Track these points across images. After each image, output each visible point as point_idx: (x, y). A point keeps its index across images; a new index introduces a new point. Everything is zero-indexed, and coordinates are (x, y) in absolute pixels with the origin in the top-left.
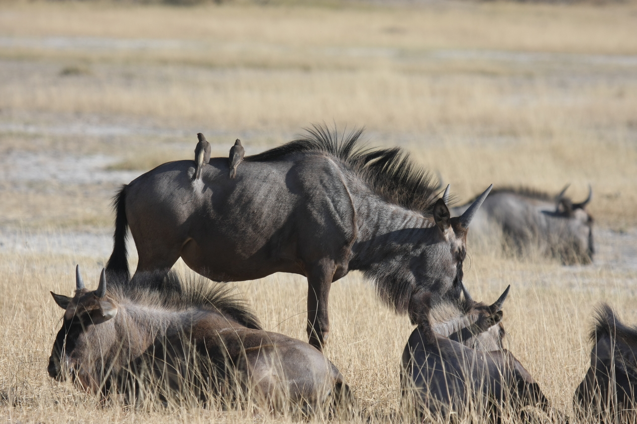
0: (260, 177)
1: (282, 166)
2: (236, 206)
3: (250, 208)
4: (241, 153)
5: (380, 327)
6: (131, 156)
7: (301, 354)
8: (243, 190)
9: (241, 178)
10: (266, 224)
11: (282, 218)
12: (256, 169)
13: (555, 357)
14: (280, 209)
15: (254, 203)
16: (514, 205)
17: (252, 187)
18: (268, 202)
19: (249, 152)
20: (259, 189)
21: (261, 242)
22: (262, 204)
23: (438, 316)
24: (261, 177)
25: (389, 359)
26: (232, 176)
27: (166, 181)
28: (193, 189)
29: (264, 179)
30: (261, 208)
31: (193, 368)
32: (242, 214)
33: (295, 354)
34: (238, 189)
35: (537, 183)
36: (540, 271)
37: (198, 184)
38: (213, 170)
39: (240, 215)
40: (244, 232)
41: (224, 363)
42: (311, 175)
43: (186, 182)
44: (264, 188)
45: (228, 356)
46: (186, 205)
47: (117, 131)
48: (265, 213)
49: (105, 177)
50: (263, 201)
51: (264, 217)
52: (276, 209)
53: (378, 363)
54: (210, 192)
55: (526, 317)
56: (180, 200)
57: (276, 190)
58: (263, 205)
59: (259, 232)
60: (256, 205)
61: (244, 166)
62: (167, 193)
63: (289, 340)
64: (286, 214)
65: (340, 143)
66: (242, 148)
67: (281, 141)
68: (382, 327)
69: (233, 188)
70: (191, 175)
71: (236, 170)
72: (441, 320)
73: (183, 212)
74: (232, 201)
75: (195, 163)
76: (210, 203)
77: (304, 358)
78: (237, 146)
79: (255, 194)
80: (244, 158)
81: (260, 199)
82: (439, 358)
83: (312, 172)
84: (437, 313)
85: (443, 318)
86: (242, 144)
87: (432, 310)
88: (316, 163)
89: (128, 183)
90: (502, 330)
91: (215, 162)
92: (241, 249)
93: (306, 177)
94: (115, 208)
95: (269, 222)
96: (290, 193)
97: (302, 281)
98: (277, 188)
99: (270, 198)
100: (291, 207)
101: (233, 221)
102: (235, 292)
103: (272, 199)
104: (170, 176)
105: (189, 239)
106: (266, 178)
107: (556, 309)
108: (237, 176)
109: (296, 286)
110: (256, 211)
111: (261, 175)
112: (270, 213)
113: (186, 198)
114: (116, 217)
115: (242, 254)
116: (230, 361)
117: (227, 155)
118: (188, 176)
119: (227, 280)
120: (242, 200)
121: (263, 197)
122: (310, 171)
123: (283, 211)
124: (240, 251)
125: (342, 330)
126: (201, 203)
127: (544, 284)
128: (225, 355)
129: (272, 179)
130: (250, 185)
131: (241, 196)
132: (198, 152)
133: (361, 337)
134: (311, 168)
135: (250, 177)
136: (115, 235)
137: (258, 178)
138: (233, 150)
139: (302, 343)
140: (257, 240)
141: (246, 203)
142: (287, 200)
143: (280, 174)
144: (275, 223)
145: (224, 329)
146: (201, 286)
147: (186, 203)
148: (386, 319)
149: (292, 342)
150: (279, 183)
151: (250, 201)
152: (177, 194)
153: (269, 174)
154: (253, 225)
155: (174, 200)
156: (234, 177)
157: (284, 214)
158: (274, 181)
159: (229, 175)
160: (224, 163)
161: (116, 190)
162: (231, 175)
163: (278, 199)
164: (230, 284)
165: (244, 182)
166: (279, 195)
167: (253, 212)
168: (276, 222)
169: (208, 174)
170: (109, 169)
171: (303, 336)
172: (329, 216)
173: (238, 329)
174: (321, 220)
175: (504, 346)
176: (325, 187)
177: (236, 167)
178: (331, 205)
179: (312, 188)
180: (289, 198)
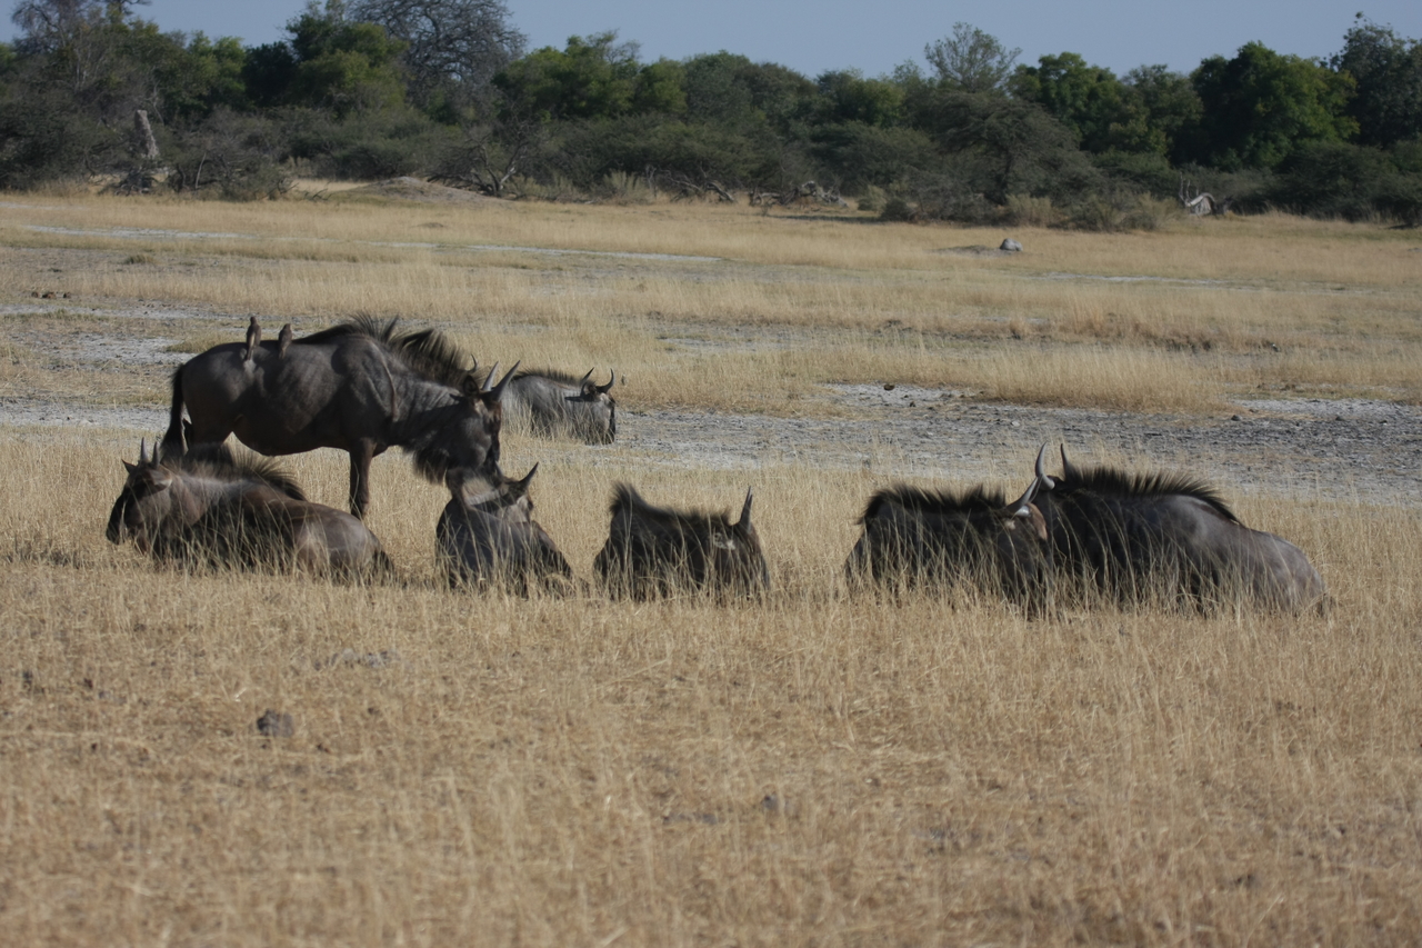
1: (327, 348)
2: (285, 385)
3: (298, 387)
4: (290, 336)
5: (417, 498)
6: (189, 338)
8: (291, 370)
9: (289, 359)
10: (312, 402)
11: (327, 397)
12: (303, 351)
14: (325, 388)
15: (301, 382)
16: (542, 387)
17: (300, 367)
18: (314, 382)
19: (297, 335)
20: (305, 370)
21: (308, 419)
22: (309, 383)
24: (308, 358)
26: (281, 358)
27: (220, 361)
28: (244, 369)
29: (311, 360)
30: (308, 387)
32: (290, 392)
34: (286, 370)
35: (563, 367)
36: (564, 450)
37: (249, 365)
38: (263, 352)
39: (288, 393)
40: (292, 409)
42: (354, 357)
43: (238, 363)
44: (311, 369)
46: (238, 384)
47: (177, 315)
48: (311, 392)
49: (165, 357)
50: (310, 380)
51: (310, 395)
52: (322, 388)
53: (415, 533)
54: (261, 372)
55: (552, 492)
56: (232, 379)
57: (322, 370)
58: (309, 385)
59: (306, 409)
60: (303, 385)
61: (292, 348)
62: (220, 372)
64: (331, 393)
65: (381, 327)
67: (327, 325)
69: (282, 368)
70: (243, 356)
71: (284, 352)
73: (235, 390)
74: (280, 380)
75: (246, 345)
76: (261, 381)
77: (347, 528)
78: (286, 330)
79: (302, 374)
80: (292, 340)
81: (307, 378)
86: (291, 328)
87: (466, 482)
88: (359, 346)
90: (530, 504)
91: (266, 344)
92: (288, 425)
93: (349, 359)
95: (315, 401)
96: (335, 374)
97: (346, 455)
98: (323, 368)
99: (316, 378)
100: (335, 387)
101: (282, 399)
102: (282, 465)
103: (318, 379)
104: (224, 357)
105: (241, 414)
106: (313, 359)
107: (579, 484)
108: (286, 357)
109: (340, 460)
110: (303, 390)
111: (308, 356)
112: (316, 392)
113: (238, 377)
115: (290, 430)
117: (277, 338)
118: (240, 357)
119: (274, 454)
120: (290, 380)
121: (310, 377)
122: (354, 353)
123: (328, 390)
124: (288, 427)
125: (382, 501)
126: (252, 381)
127: (569, 461)
129: (318, 360)
130: (298, 366)
131: (289, 376)
132: (249, 335)
133: (399, 509)
134: (355, 350)
135: (298, 359)
137: (305, 359)
138: (282, 334)
139: (344, 513)
140: (304, 417)
141: (294, 382)
142: (332, 380)
143: (326, 355)
145: (272, 500)
146: (251, 461)
147: (238, 382)
150: (325, 364)
151: (297, 381)
152: (229, 374)
153: (315, 356)
154: (300, 403)
155: (227, 379)
156: (283, 358)
157: (329, 393)
158: (320, 362)
159: (278, 356)
160: (273, 346)
162: (280, 356)
163: (324, 379)
164: (278, 458)
165: (292, 363)
166: (325, 375)
167: (301, 391)
168: (321, 401)
169: (259, 355)
170: (169, 350)
171: (345, 507)
172: (370, 395)
173: (284, 500)
174: (363, 400)
175: (532, 518)
176: (367, 369)
177: (284, 349)
178: (373, 385)
179: (355, 369)
180: (333, 377)
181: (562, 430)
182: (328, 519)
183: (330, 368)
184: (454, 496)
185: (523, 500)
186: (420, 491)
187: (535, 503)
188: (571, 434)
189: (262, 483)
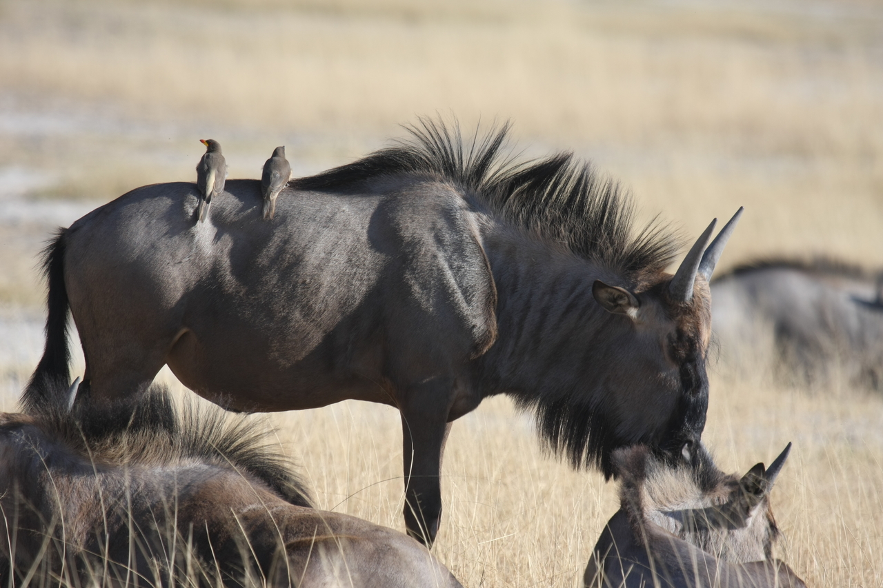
0: (318, 219)
1: (359, 199)
2: (273, 270)
3: (299, 275)
4: (284, 172)
5: (540, 511)
6: (76, 174)
7: (400, 558)
8: (286, 242)
9: (283, 219)
10: (326, 306)
11: (357, 296)
12: (311, 202)
13: (870, 577)
14: (353, 279)
15: (306, 265)
17: (304, 236)
18: (331, 264)
19: (299, 171)
20: (313, 240)
21: (316, 338)
22: (320, 268)
23: (658, 493)
24: (321, 218)
25: (556, 572)
26: (268, 215)
27: (142, 221)
28: (193, 236)
29: (326, 222)
30: (319, 276)
31: (185, 579)
32: (283, 284)
33: (391, 558)
34: (276, 240)
35: (844, 247)
36: (844, 416)
38: (231, 202)
39: (278, 287)
40: (286, 319)
41: (244, 570)
42: (411, 218)
44: (326, 239)
45: (251, 558)
46: (180, 266)
47: (50, 124)
48: (326, 284)
49: (26, 213)
50: (323, 262)
51: (323, 292)
52: (345, 279)
53: (535, 579)
54: (228, 242)
55: (816, 502)
56: (169, 257)
57: (348, 243)
58: (322, 270)
59: (314, 320)
60: (309, 269)
61: (289, 198)
62: (145, 243)
63: (378, 529)
64: (364, 289)
66: (286, 162)
67: (357, 151)
68: (545, 511)
69: (267, 237)
70: (191, 211)
71: (274, 204)
72: (664, 501)
73: (174, 280)
74: (263, 260)
76: (226, 262)
77: (407, 565)
78: (276, 158)
79: (309, 248)
80: (289, 182)
81: (316, 258)
82: (649, 574)
83: (414, 212)
84: (657, 489)
85: (667, 498)
86: (288, 155)
87: (647, 480)
88: (420, 197)
89: (68, 225)
90: (773, 527)
91: (233, 186)
92: (277, 350)
93: (401, 222)
94: (45, 273)
95: (332, 303)
96: (373, 251)
97: (391, 417)
98: (349, 239)
99: (336, 257)
100: (373, 277)
101: (265, 298)
103: (340, 259)
104: (151, 211)
105: (184, 331)
106: (330, 219)
107: (873, 487)
108: (276, 215)
109: (384, 429)
110: (308, 280)
111: (320, 215)
112: (335, 285)
113: (180, 254)
114: (48, 291)
115: (280, 360)
116: (255, 567)
117: (258, 175)
118: (185, 213)
120: (283, 260)
121: (323, 255)
122: (411, 210)
123: (358, 283)
124: (276, 354)
126: (207, 263)
127: (852, 440)
128: (245, 556)
129: (339, 223)
130: (300, 233)
131: (281, 251)
132: (204, 168)
133: (504, 530)
134: (412, 205)
135: (301, 218)
136: (47, 325)
137: (314, 220)
138: (268, 167)
140: (310, 336)
141: (290, 264)
142: (367, 262)
143: (356, 213)
144: (343, 304)
145: (251, 507)
147: (180, 262)
148: (553, 496)
149: (384, 534)
150: (353, 230)
151: (298, 261)
152: (163, 247)
153: (335, 214)
154: (303, 307)
155: (158, 256)
156: (271, 217)
157: (360, 289)
158: (344, 226)
159: (261, 212)
160: (251, 191)
161: (46, 239)
162: (265, 212)
163: (351, 261)
164: (256, 417)
165: (289, 227)
166: (352, 253)
167: (304, 282)
168: (345, 303)
169: (223, 209)
170: (33, 197)
171: (397, 523)
172: (444, 293)
173: (273, 505)
174: (428, 303)
175: (775, 554)
176: (439, 241)
177: (274, 197)
178: (449, 274)
179: (415, 244)
180: (370, 259)
181: (839, 374)
182: (370, 546)
183: (364, 238)
184: (624, 503)
185: (757, 517)
186: (545, 495)
187: (779, 526)
188: (855, 383)
189: (230, 469)
